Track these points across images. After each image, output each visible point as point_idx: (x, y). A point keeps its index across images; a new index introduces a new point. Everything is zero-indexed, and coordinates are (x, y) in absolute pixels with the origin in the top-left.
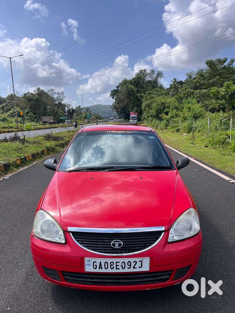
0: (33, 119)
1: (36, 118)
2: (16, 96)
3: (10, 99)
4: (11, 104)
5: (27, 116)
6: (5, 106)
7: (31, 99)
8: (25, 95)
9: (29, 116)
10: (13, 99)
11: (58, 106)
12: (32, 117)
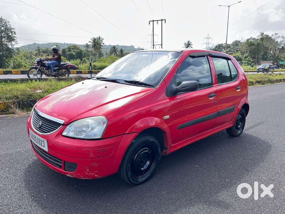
0: (250, 63)
1: (253, 62)
2: (241, 42)
3: (234, 45)
4: (234, 49)
5: (245, 60)
6: (228, 52)
7: (252, 44)
8: (248, 40)
9: (247, 60)
10: (237, 45)
11: (280, 51)
12: (250, 61)
